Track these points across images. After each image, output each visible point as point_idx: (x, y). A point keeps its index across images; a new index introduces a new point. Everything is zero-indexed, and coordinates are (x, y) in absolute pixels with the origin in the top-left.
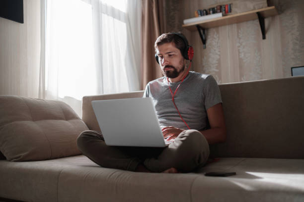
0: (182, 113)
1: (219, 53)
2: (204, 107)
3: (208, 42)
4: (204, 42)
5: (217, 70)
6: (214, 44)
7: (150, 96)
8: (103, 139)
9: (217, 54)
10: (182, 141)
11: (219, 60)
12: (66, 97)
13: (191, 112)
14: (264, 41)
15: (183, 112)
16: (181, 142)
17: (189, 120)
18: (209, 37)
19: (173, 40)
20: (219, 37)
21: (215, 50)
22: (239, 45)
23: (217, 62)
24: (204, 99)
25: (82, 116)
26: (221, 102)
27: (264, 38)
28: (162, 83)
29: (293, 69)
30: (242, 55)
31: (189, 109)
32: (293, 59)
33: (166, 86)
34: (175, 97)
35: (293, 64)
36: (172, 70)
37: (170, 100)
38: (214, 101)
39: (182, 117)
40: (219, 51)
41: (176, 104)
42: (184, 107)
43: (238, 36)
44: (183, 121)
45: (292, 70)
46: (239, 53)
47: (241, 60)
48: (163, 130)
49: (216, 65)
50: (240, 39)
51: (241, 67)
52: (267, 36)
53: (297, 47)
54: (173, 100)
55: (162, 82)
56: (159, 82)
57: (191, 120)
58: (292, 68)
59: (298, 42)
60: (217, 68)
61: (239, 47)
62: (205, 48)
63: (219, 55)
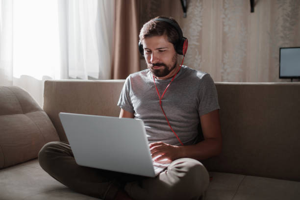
0: (171, 120)
1: (201, 24)
2: (198, 112)
3: (190, 10)
4: (185, 9)
5: (197, 44)
6: (196, 12)
7: (131, 93)
8: (72, 155)
9: (198, 25)
10: (179, 177)
11: (200, 32)
12: (22, 76)
13: (182, 119)
14: (252, 14)
15: (171, 118)
16: (178, 179)
17: (178, 129)
18: (191, 4)
19: (165, 32)
20: (202, 6)
21: (197, 20)
22: (224, 16)
23: (198, 34)
24: (198, 103)
25: (43, 104)
26: (219, 108)
27: (252, 11)
28: (146, 78)
29: (282, 50)
30: (226, 29)
31: (179, 115)
32: (282, 37)
33: (151, 83)
34: (164, 99)
35: (280, 43)
36: (163, 68)
37: (156, 101)
38: (210, 106)
39: (171, 125)
40: (201, 22)
41: (164, 107)
42: (174, 113)
43: (224, 6)
44: (171, 130)
45: (280, 51)
46: (224, 25)
47: (224, 34)
48: (151, 147)
49: (197, 37)
50: (225, 9)
51: (224, 42)
52: (256, 9)
53: (288, 24)
54: (161, 104)
55: (146, 76)
56: (142, 76)
57: (182, 129)
58: (280, 49)
59: (289, 19)
60: (197, 42)
61: (224, 18)
62: (186, 16)
63: (201, 26)
